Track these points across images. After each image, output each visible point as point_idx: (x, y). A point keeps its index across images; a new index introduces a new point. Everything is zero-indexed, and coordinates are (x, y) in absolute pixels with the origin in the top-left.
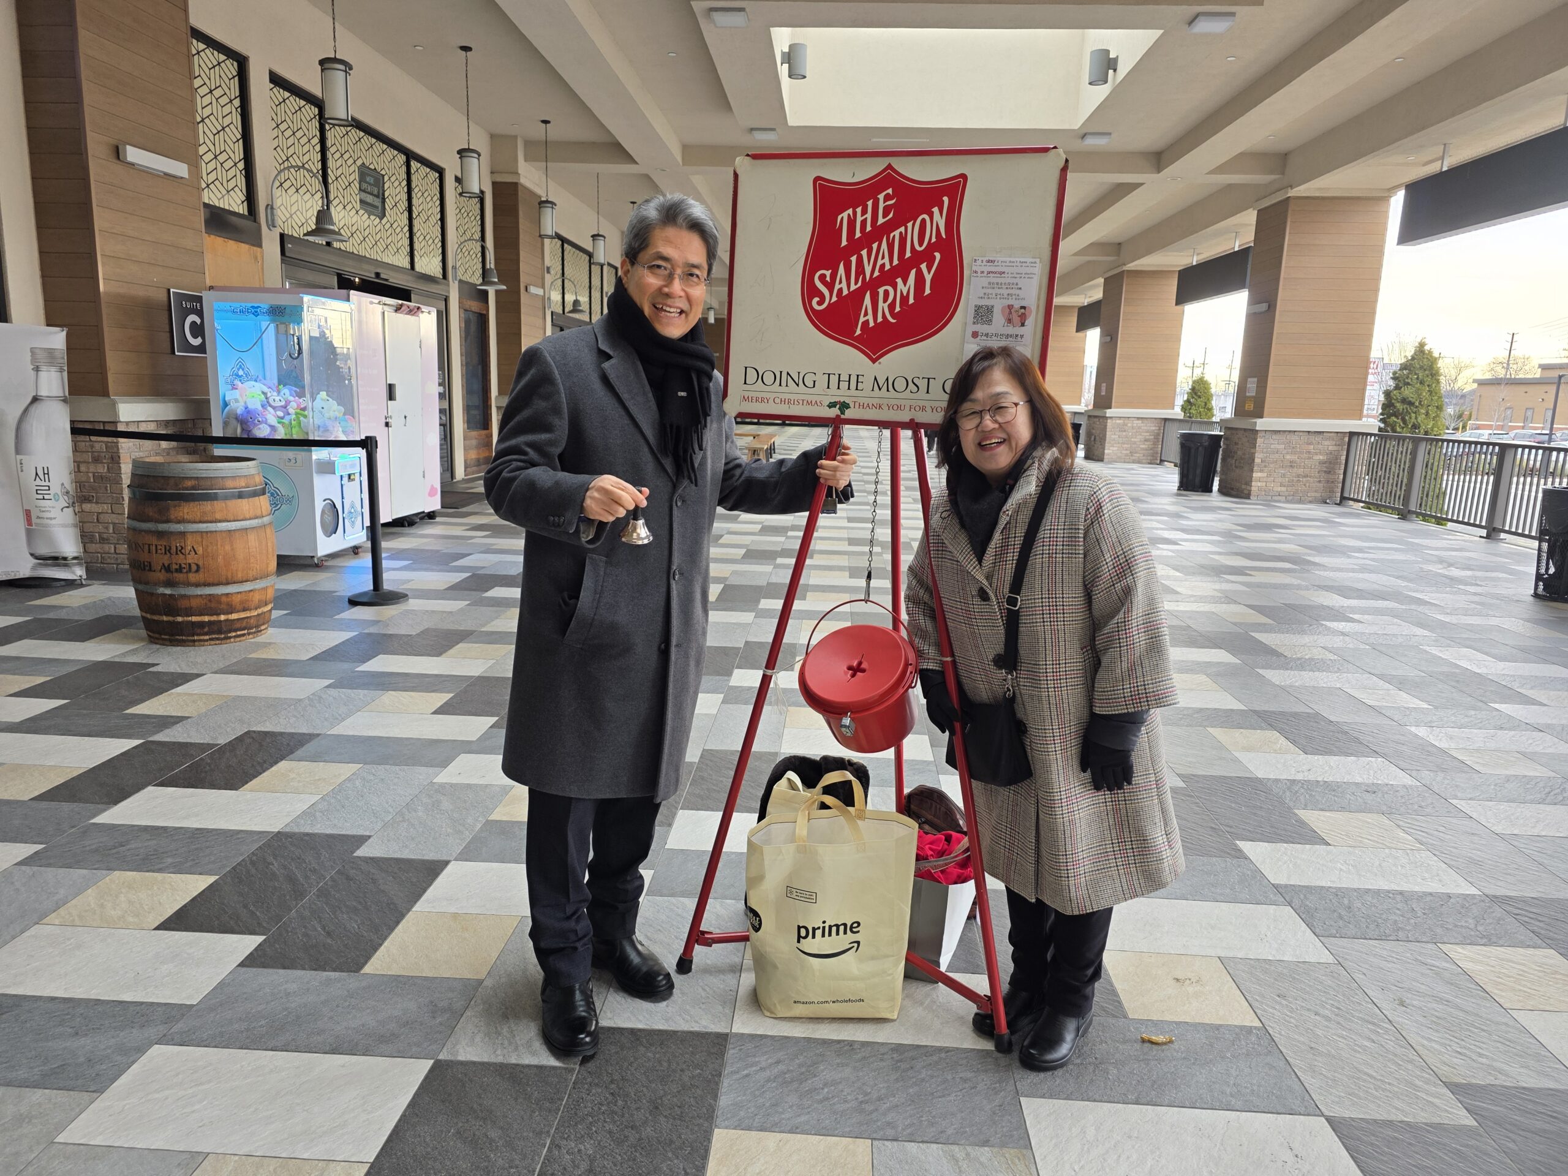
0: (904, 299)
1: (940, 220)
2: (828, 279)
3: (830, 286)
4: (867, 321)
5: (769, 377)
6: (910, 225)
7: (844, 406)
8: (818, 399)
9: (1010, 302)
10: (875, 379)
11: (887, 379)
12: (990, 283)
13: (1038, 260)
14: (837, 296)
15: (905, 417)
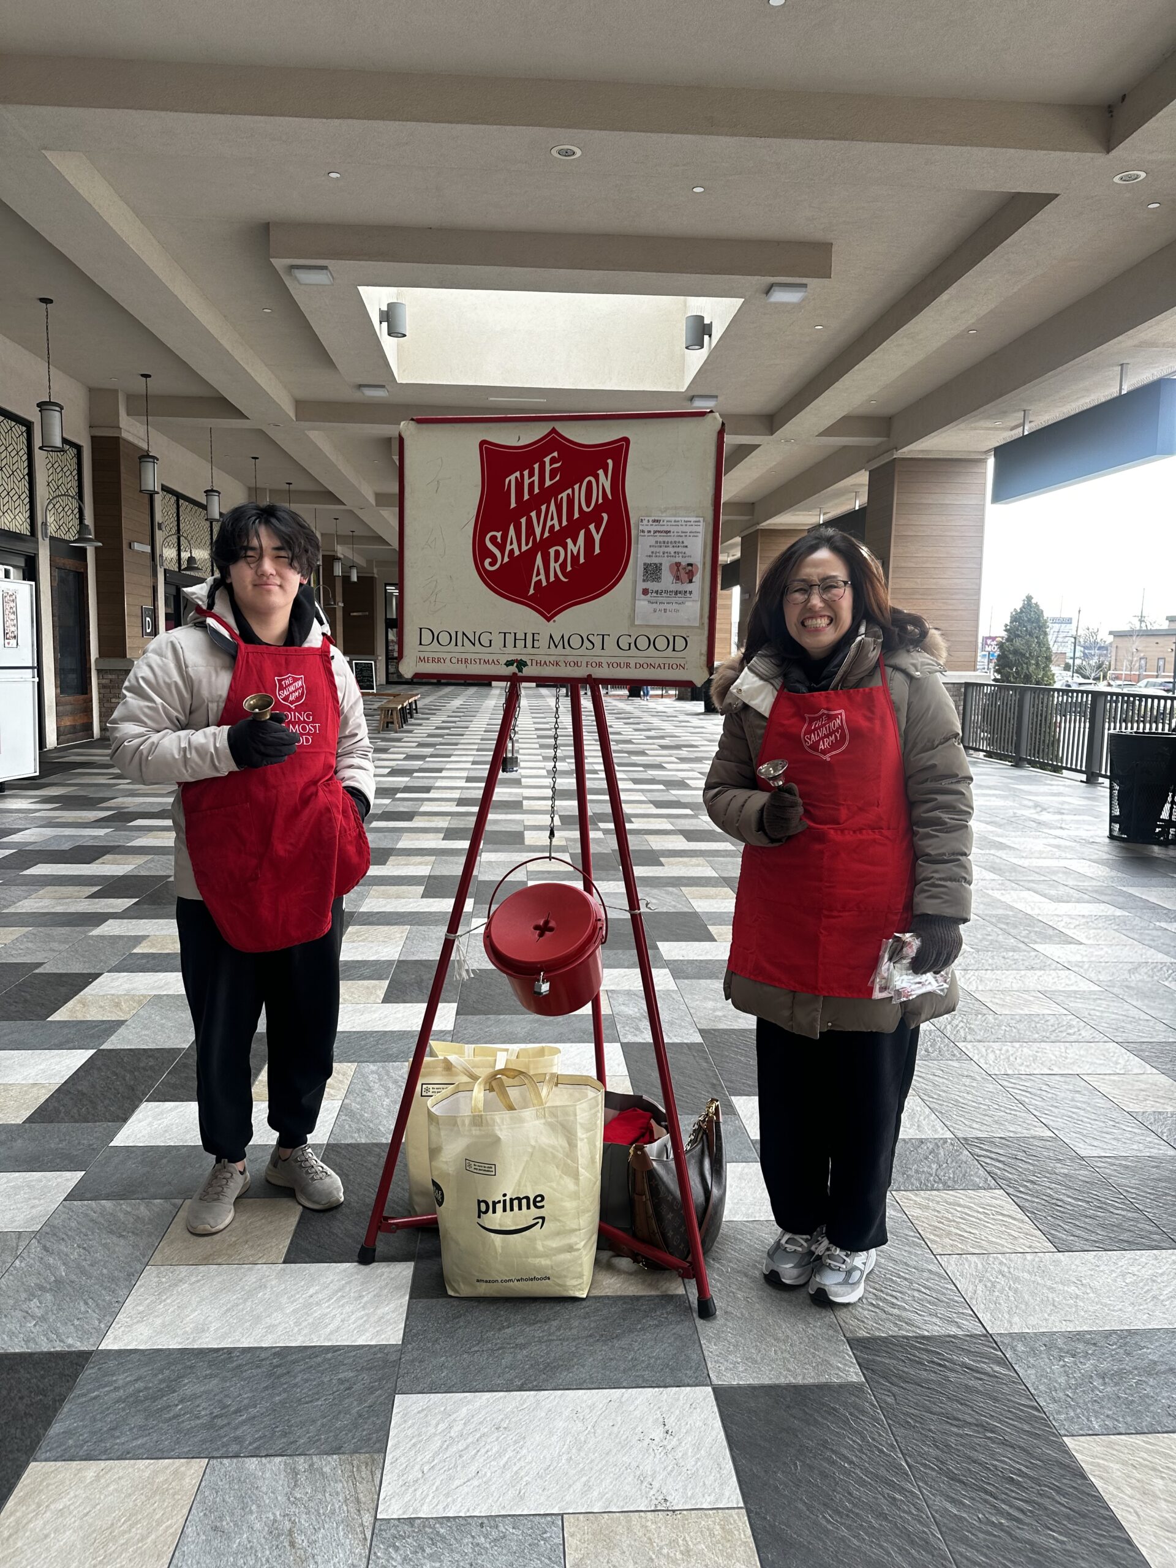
0: (575, 558)
1: (605, 482)
2: (499, 540)
3: (501, 547)
4: (540, 580)
5: (444, 638)
6: (576, 487)
7: (521, 664)
8: (495, 657)
9: (678, 560)
10: (551, 636)
11: (563, 637)
12: (657, 542)
13: (701, 519)
14: (509, 557)
15: (579, 673)
